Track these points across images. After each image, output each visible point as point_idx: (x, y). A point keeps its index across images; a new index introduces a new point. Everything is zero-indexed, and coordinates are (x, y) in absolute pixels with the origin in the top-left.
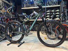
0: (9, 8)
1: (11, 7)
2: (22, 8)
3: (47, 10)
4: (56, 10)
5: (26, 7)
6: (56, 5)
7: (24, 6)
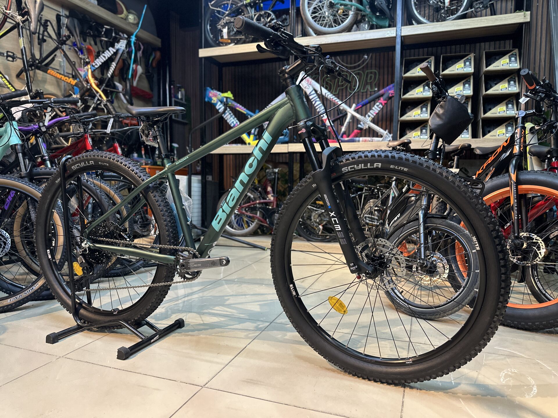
0: (108, 54)
1: (122, 45)
2: (204, 53)
3: (408, 65)
4: (492, 57)
5: (238, 42)
6: (493, 13)
7: (217, 33)
